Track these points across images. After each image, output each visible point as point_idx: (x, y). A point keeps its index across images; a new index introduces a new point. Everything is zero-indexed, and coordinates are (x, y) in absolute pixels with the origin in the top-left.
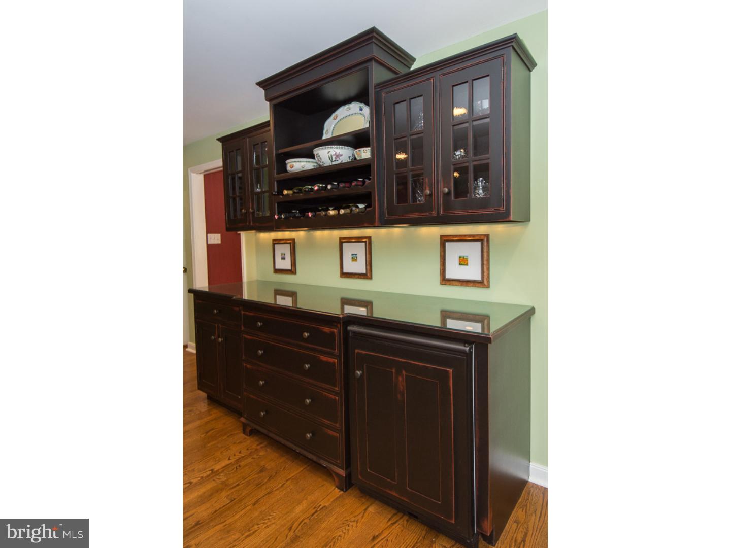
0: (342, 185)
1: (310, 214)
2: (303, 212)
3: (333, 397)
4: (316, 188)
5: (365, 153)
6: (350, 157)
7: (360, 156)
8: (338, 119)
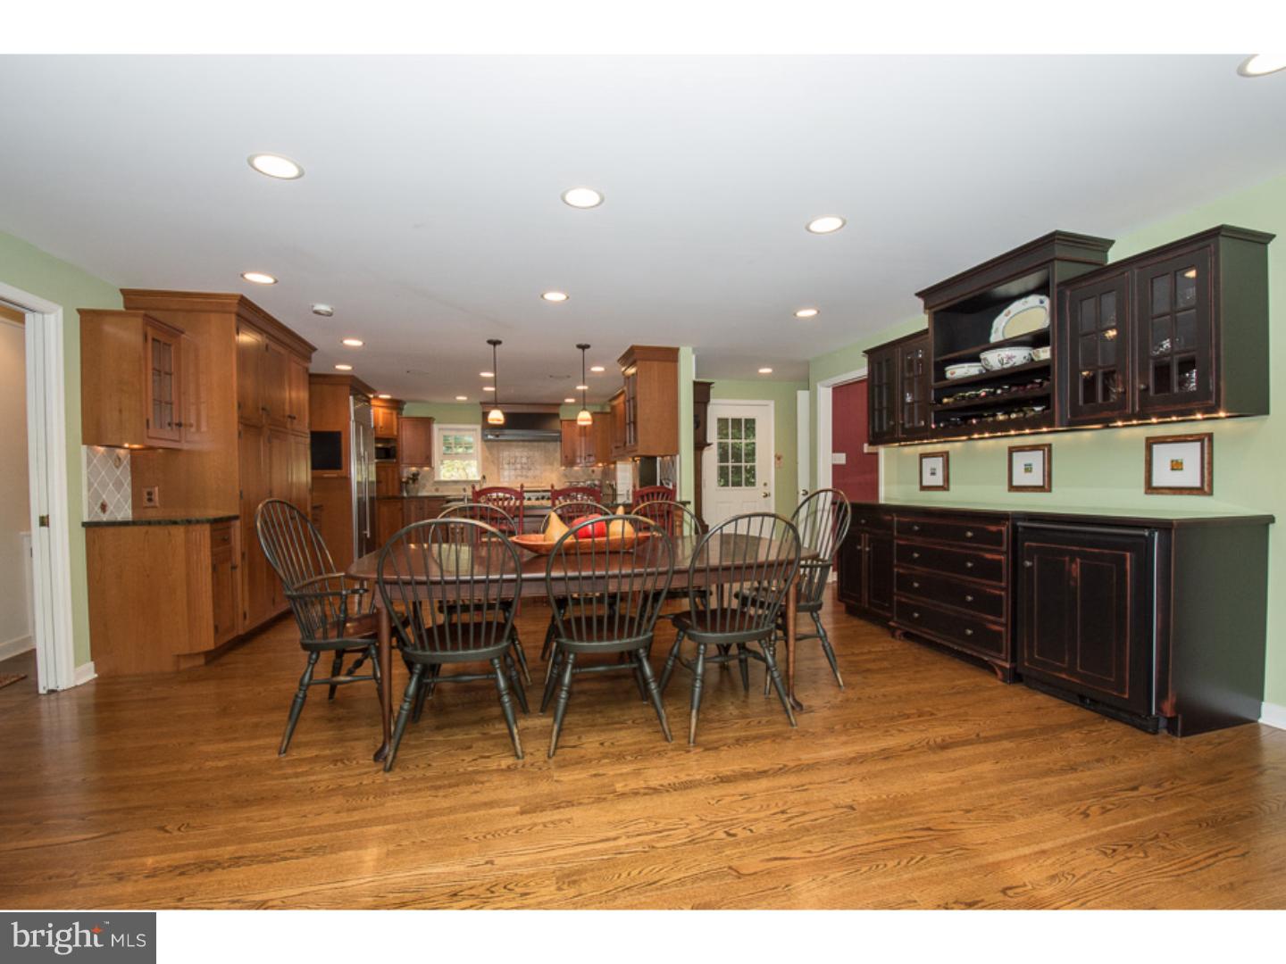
0: (1014, 389)
1: (974, 421)
2: (965, 419)
3: (997, 592)
4: (983, 394)
5: (1044, 354)
6: (1025, 358)
7: (1039, 357)
8: (1011, 315)
